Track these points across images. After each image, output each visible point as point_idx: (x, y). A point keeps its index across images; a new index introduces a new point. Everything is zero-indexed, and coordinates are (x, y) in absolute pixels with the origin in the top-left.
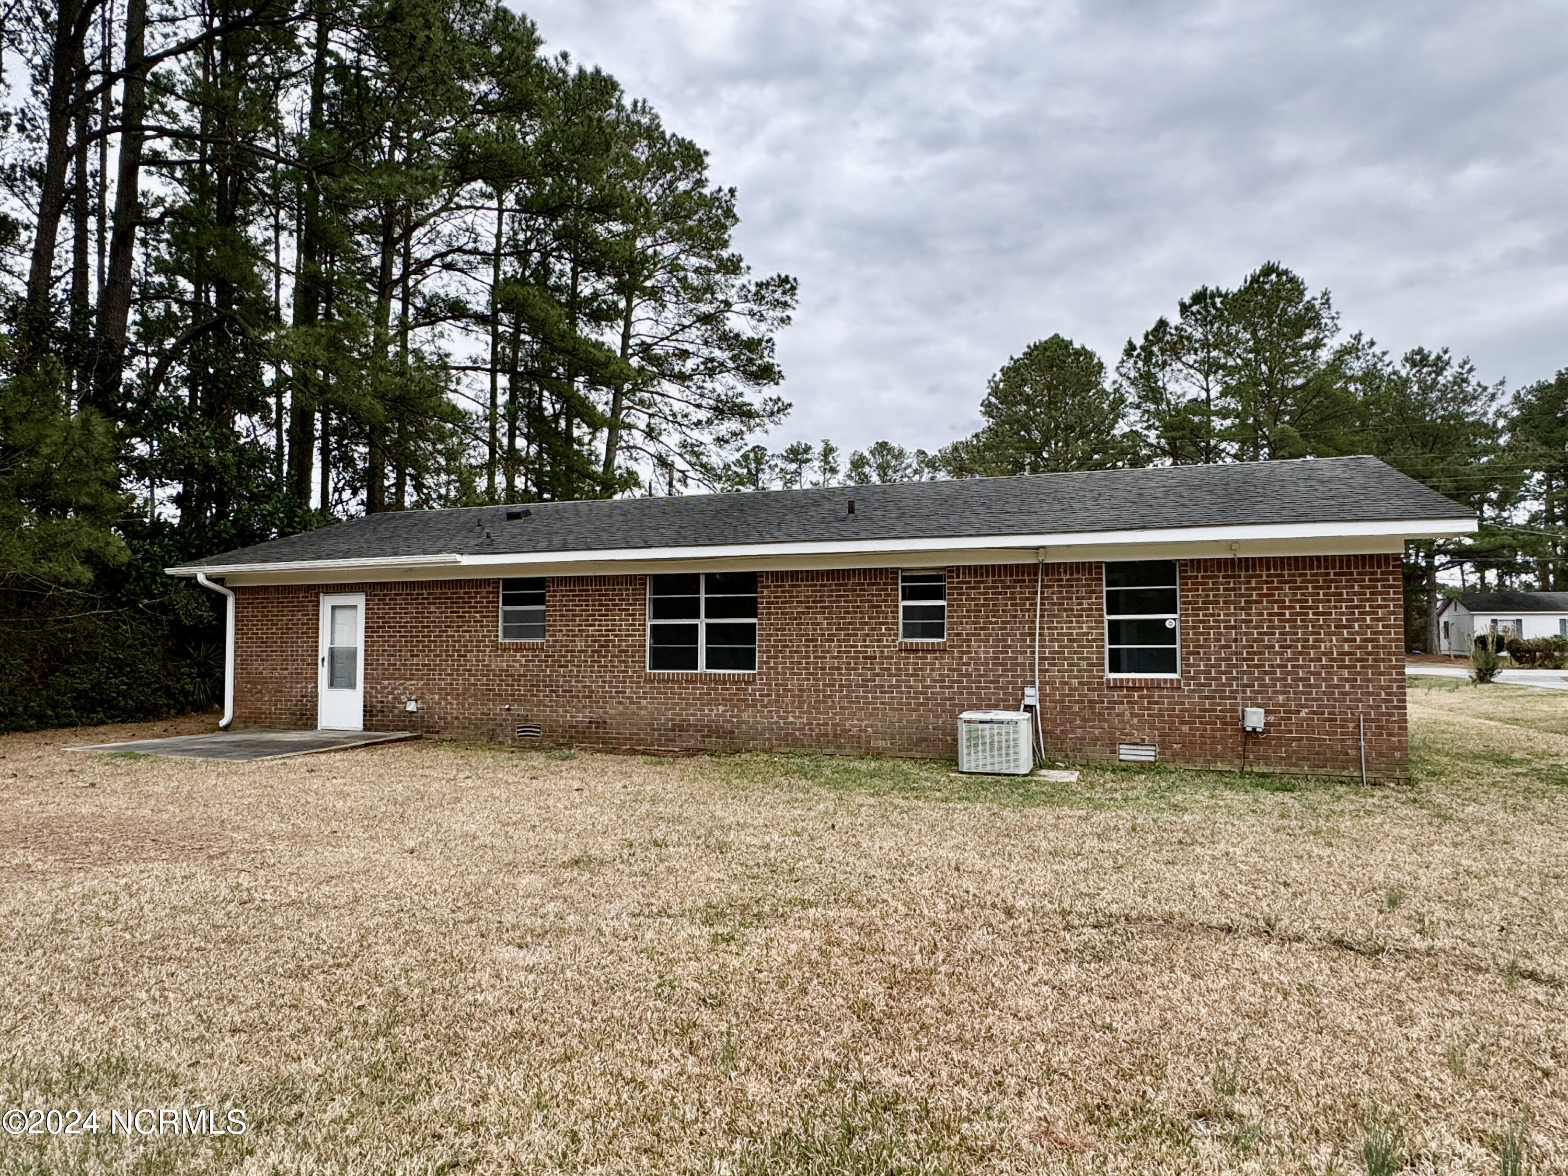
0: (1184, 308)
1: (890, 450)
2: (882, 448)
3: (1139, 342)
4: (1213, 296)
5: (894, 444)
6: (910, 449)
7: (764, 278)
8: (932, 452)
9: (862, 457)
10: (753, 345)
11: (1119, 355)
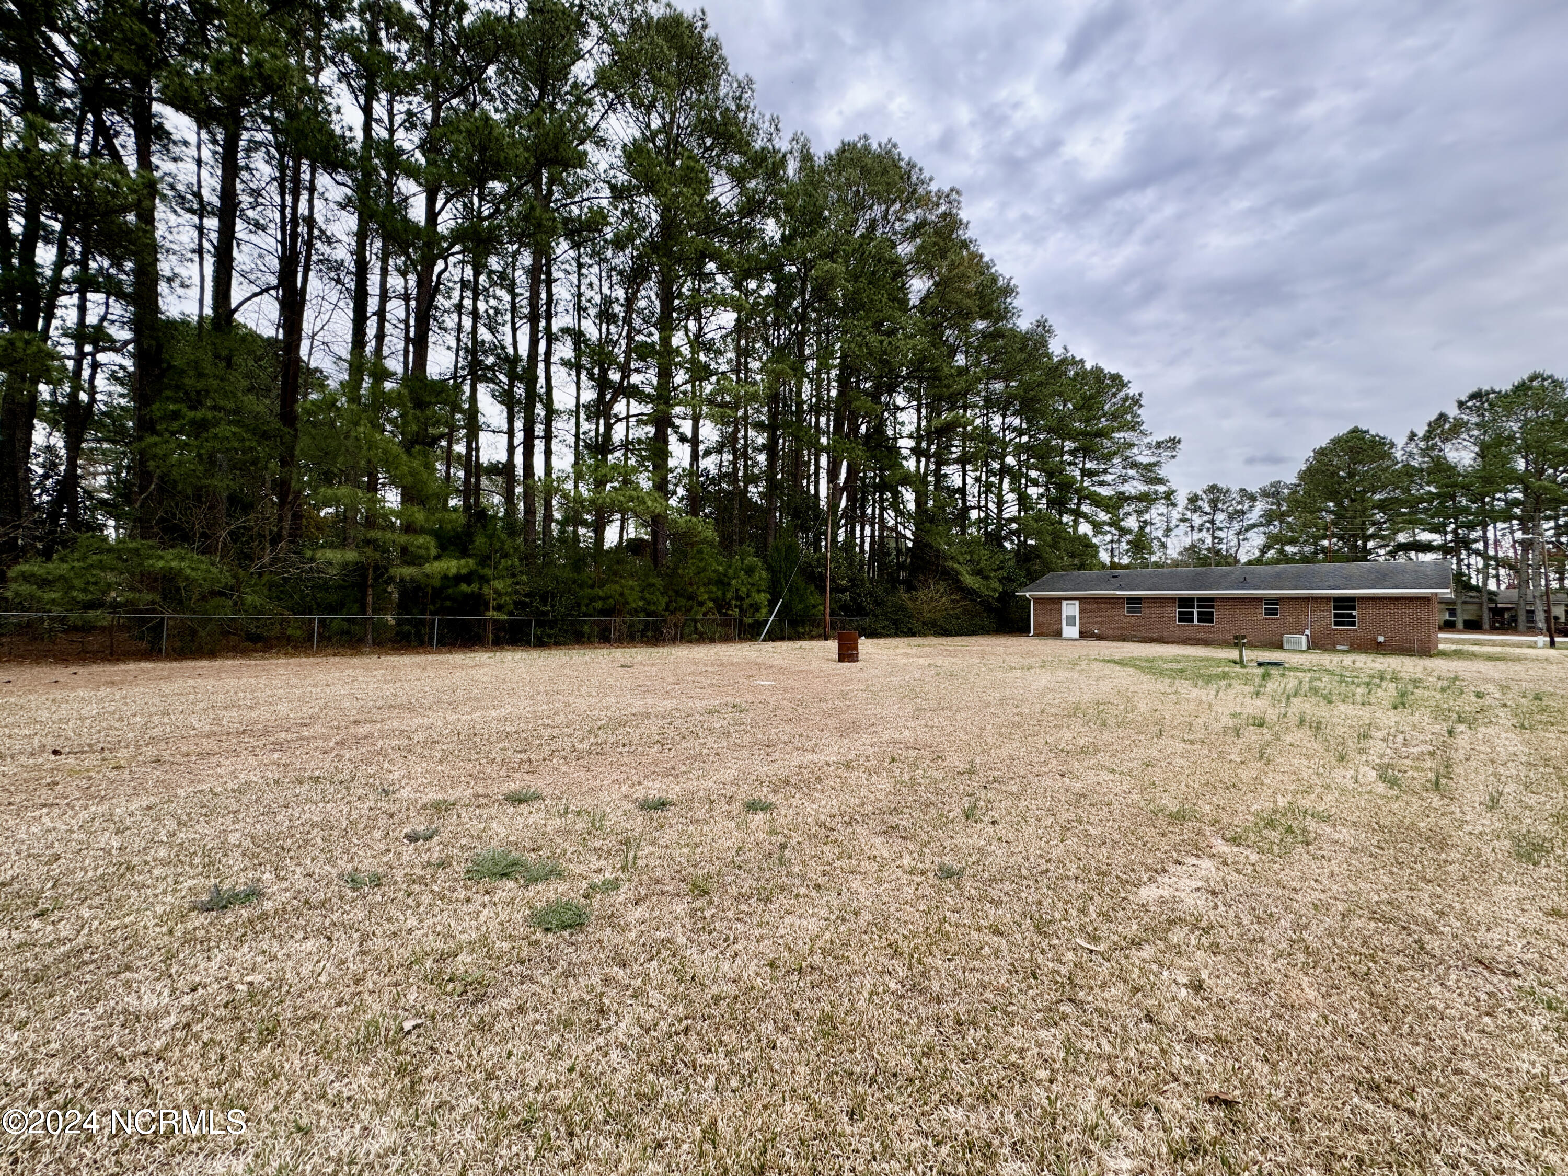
0: (1461, 404)
1: (1219, 490)
2: (1213, 489)
3: (1421, 432)
4: (1487, 394)
5: (1222, 485)
6: (1235, 488)
7: (1161, 439)
8: (1254, 489)
9: (1196, 495)
10: (1149, 467)
11: (1405, 440)
